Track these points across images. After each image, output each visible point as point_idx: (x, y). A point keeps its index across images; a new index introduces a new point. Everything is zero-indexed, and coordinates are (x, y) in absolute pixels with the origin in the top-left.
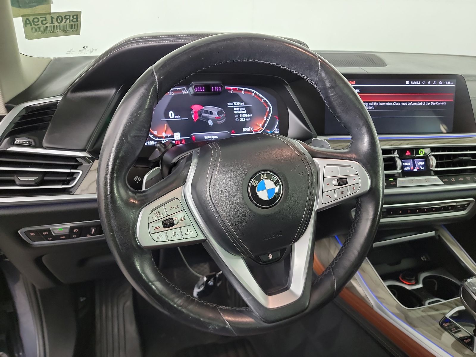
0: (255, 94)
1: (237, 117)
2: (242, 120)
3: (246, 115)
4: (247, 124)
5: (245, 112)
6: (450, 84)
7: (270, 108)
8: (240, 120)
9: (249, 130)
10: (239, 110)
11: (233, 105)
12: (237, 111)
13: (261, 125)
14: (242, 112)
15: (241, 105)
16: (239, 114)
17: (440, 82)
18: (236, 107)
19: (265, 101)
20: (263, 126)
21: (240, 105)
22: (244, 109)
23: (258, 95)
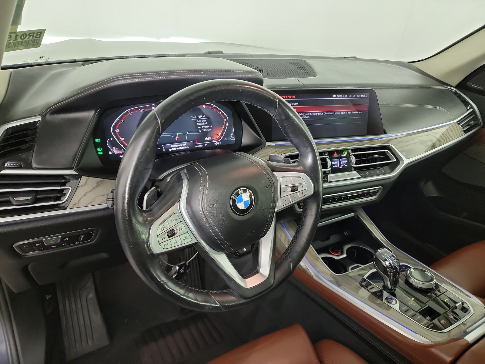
0: (214, 107)
1: (200, 129)
2: (204, 130)
3: (206, 127)
4: (208, 134)
5: (206, 123)
6: (365, 97)
7: (226, 119)
8: (202, 130)
9: (210, 139)
10: (201, 122)
11: (196, 118)
12: (199, 123)
13: (220, 134)
14: (203, 124)
15: (203, 118)
16: (201, 126)
17: (358, 96)
18: (199, 120)
19: (222, 113)
20: (221, 136)
21: (201, 118)
22: (206, 121)
23: (216, 108)
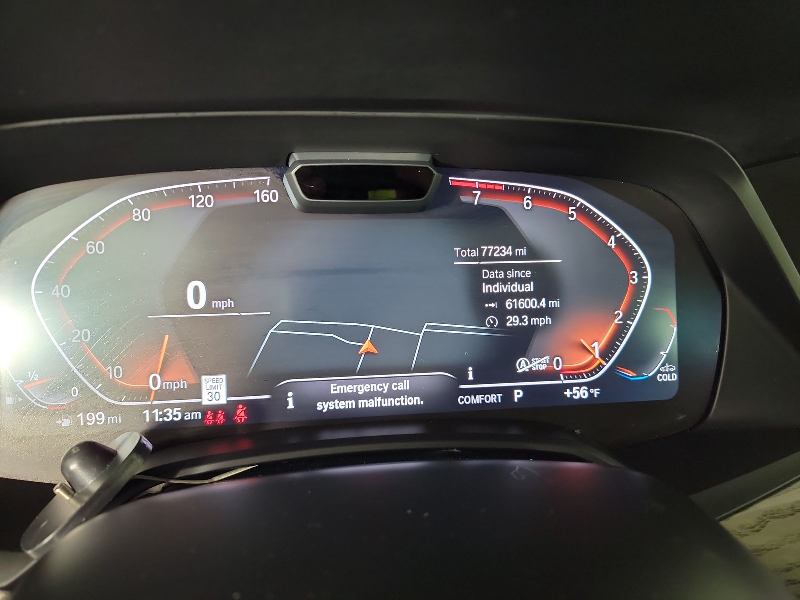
0: (582, 210)
1: (491, 311)
2: (513, 321)
3: (531, 304)
4: (537, 342)
5: (530, 288)
7: (642, 272)
8: (503, 321)
9: (544, 367)
10: (505, 281)
11: (480, 259)
12: (492, 282)
13: (597, 347)
14: (516, 288)
15: (514, 258)
16: (501, 298)
18: (492, 268)
19: (621, 242)
20: (606, 354)
21: (508, 258)
22: (528, 274)
23: (593, 218)
